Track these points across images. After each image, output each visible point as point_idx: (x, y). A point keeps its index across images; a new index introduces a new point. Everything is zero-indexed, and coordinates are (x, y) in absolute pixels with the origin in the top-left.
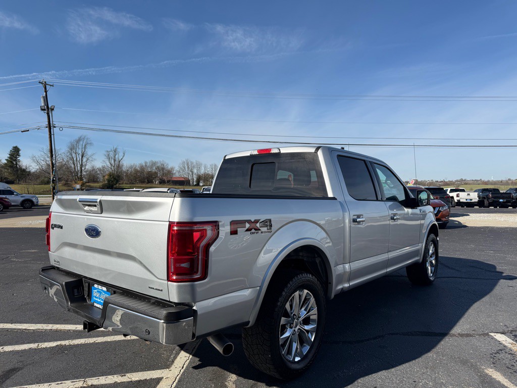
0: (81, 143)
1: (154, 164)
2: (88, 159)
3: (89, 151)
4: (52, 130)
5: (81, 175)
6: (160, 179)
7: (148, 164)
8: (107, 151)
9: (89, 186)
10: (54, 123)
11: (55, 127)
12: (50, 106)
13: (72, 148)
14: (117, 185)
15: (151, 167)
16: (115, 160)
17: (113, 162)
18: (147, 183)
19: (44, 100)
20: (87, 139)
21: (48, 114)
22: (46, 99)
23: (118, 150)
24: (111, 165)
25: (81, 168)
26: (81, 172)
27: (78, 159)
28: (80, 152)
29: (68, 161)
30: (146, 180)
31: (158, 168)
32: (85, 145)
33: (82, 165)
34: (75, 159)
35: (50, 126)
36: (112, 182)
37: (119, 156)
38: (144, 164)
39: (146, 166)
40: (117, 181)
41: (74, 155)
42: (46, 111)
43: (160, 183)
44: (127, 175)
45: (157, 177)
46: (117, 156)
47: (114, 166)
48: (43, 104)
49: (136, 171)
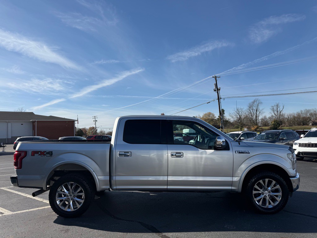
0: (255, 103)
1: (308, 111)
2: (260, 112)
3: (260, 108)
4: (220, 101)
5: (256, 122)
6: (313, 122)
7: (303, 112)
8: (272, 106)
9: (262, 128)
10: (221, 96)
11: (221, 99)
12: (218, 88)
13: (250, 107)
14: (280, 127)
15: (306, 114)
16: (277, 112)
17: (276, 113)
18: (303, 125)
19: (215, 86)
20: (259, 100)
21: (218, 92)
22: (216, 85)
23: (279, 105)
24: (275, 114)
25: (256, 118)
26: (256, 120)
27: (254, 113)
28: (255, 109)
29: (249, 115)
30: (302, 123)
31: (311, 114)
32: (258, 104)
33: (256, 117)
34: (252, 113)
35: (219, 99)
36: (276, 125)
37: (280, 108)
38: (300, 112)
39: (302, 113)
40: (279, 125)
41: (252, 111)
42: (217, 91)
43: (313, 125)
44: (288, 121)
45: (310, 120)
46: (278, 109)
47: (277, 116)
48: (215, 88)
49: (294, 118)
